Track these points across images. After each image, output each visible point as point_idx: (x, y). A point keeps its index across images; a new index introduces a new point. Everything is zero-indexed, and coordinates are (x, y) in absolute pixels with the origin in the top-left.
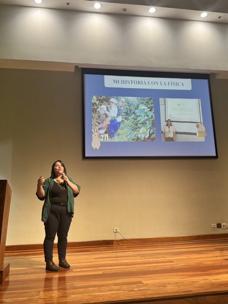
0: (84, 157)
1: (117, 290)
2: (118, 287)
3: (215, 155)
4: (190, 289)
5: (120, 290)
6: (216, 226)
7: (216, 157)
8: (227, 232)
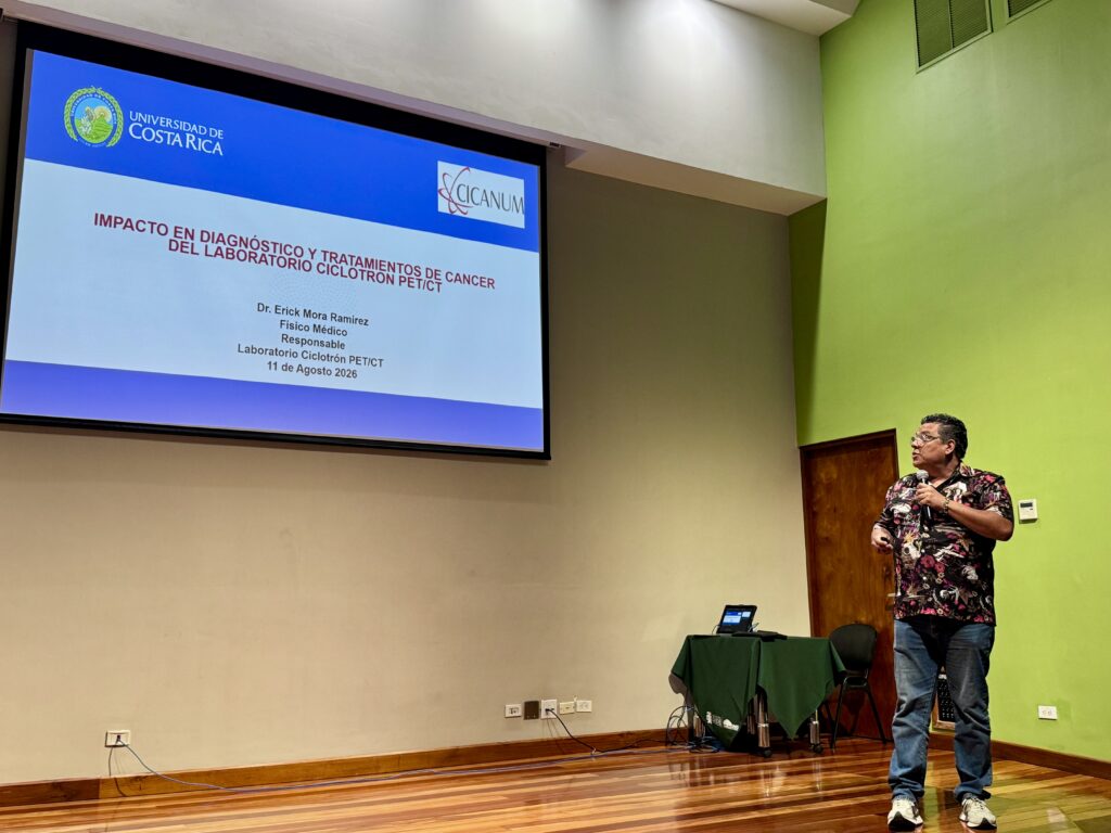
3: (540, 448)
6: (520, 712)
7: (545, 456)
8: (558, 732)
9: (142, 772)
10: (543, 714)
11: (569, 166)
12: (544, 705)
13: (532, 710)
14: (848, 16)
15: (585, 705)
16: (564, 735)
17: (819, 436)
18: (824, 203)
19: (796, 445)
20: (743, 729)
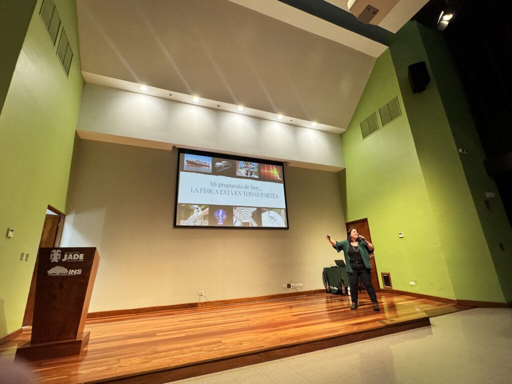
0: (175, 226)
1: (198, 351)
2: (199, 348)
3: (286, 226)
4: (262, 345)
5: (201, 351)
6: (286, 286)
7: (288, 228)
8: (295, 291)
9: (207, 301)
10: (292, 287)
11: (289, 165)
12: (292, 285)
13: (289, 286)
14: (346, 130)
15: (301, 285)
16: (296, 291)
17: (350, 220)
18: (344, 170)
19: (344, 223)
20: (339, 289)
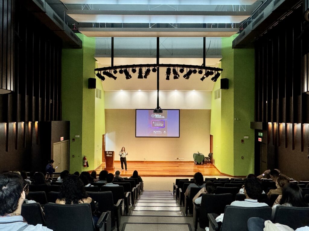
0: (136, 137)
3: (179, 136)
6: (177, 159)
7: (179, 137)
8: (180, 161)
12: (179, 158)
15: (183, 159)
18: (211, 110)
19: (210, 134)
